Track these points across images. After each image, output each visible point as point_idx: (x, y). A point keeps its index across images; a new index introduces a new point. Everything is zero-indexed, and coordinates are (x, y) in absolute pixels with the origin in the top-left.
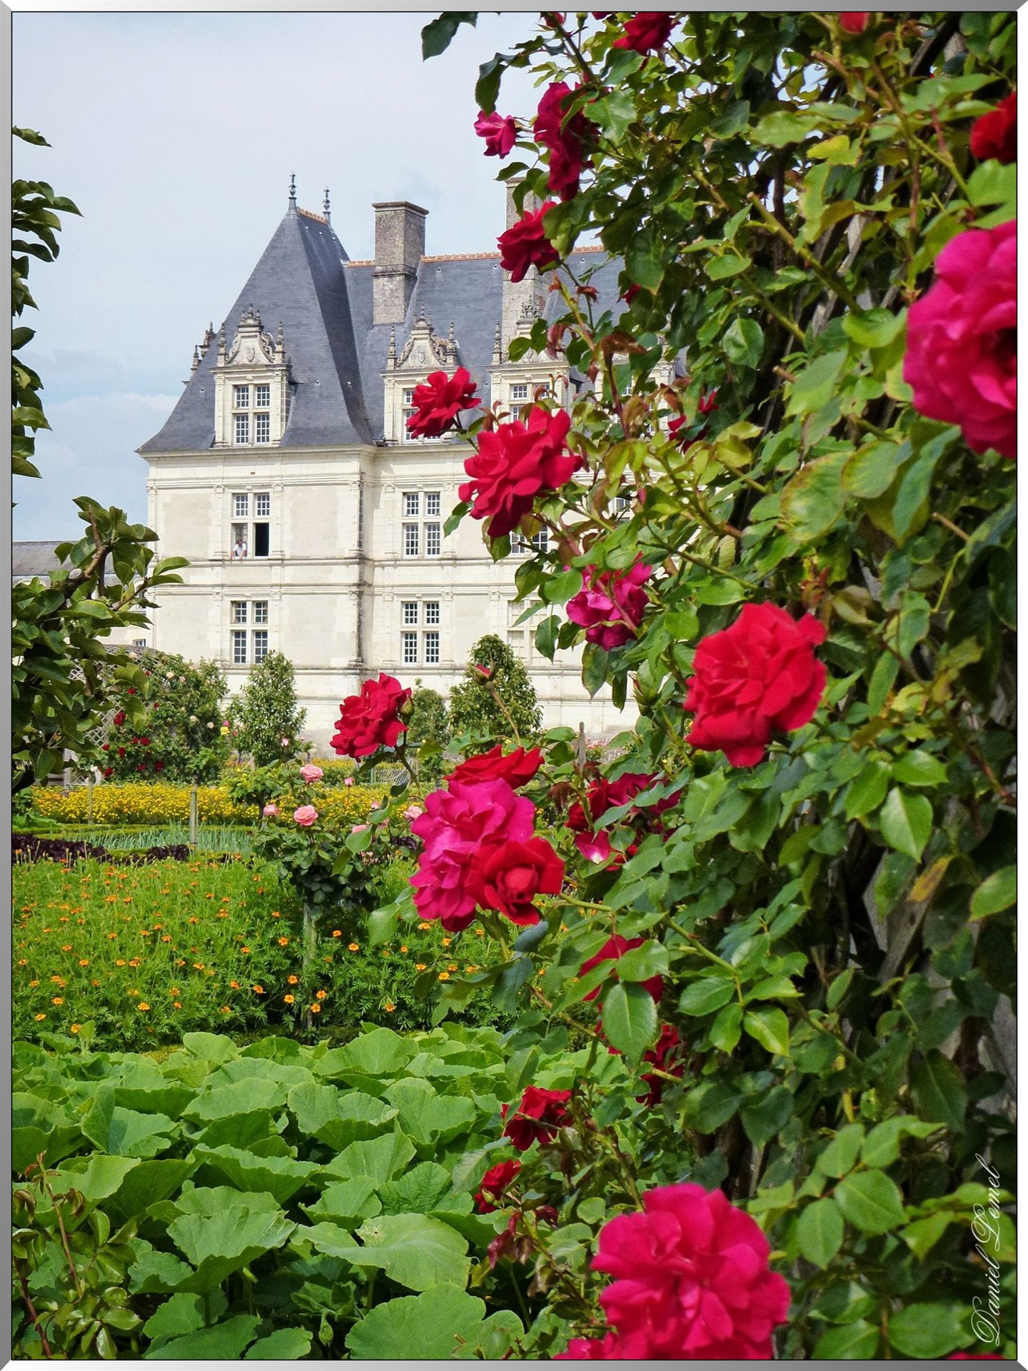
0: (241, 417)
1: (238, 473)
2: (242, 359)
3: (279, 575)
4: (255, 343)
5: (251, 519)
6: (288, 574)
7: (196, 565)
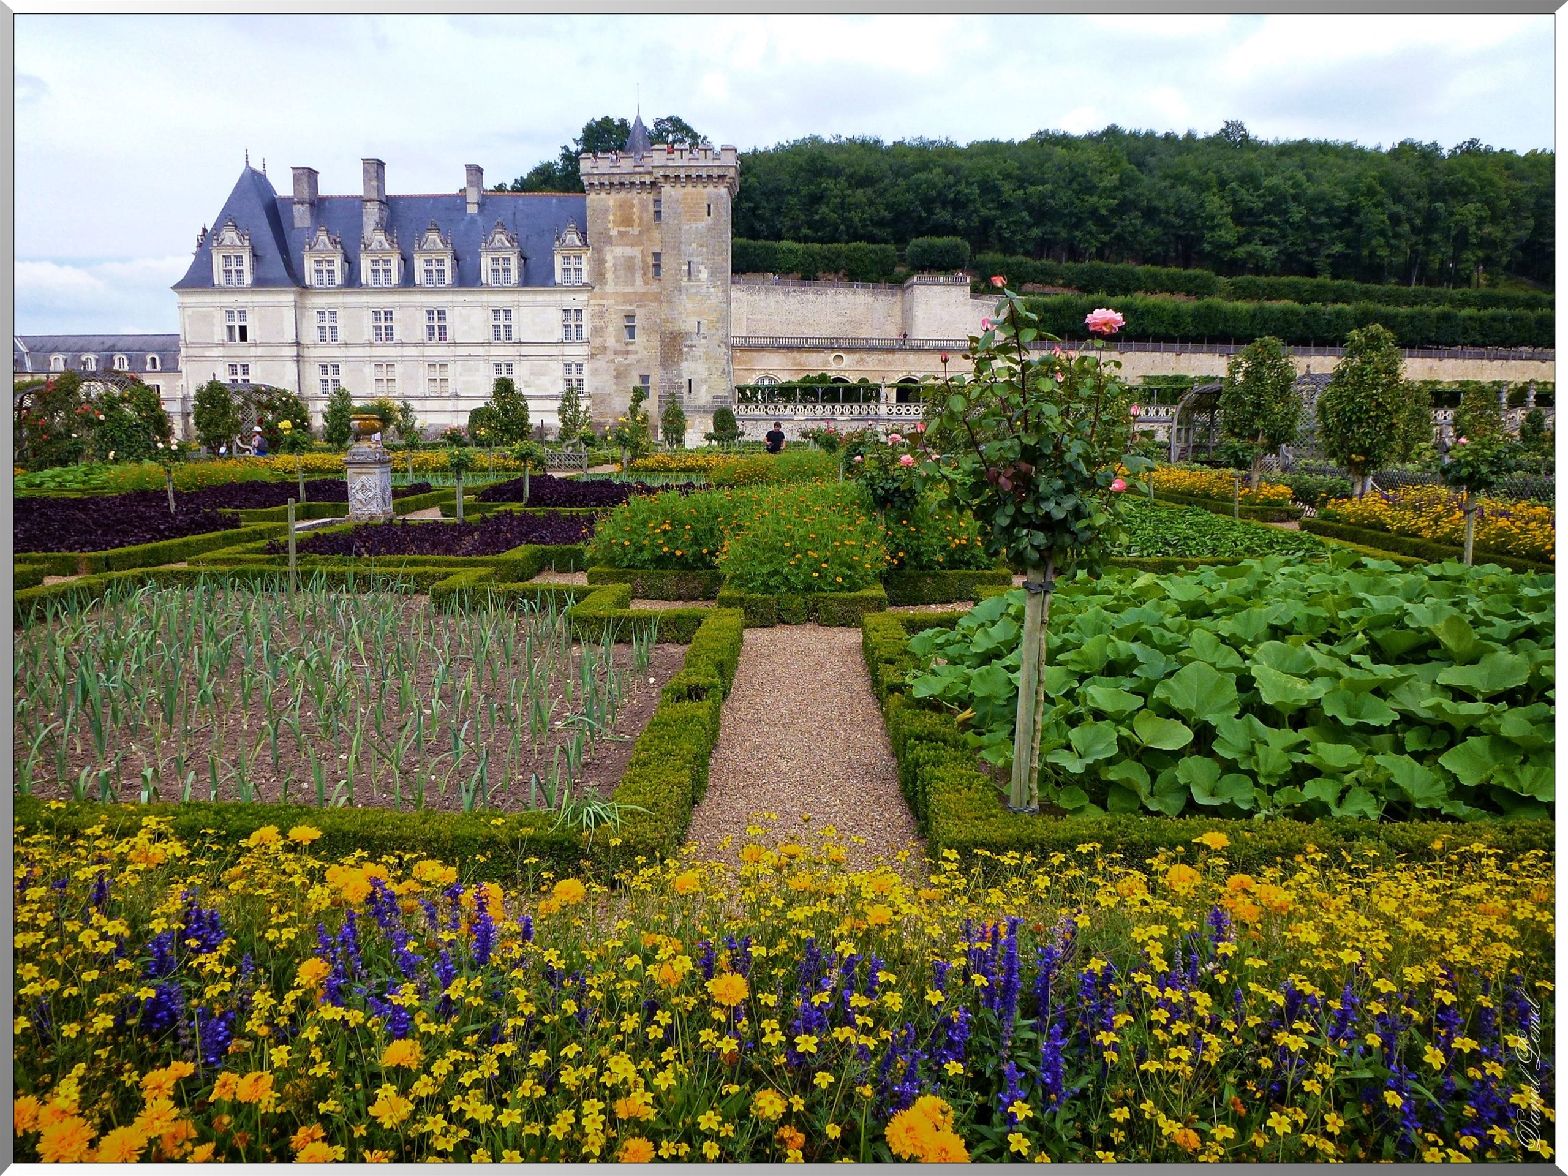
0: (228, 272)
1: (228, 300)
3: (253, 351)
4: (233, 235)
5: (237, 324)
6: (259, 351)
7: (208, 346)
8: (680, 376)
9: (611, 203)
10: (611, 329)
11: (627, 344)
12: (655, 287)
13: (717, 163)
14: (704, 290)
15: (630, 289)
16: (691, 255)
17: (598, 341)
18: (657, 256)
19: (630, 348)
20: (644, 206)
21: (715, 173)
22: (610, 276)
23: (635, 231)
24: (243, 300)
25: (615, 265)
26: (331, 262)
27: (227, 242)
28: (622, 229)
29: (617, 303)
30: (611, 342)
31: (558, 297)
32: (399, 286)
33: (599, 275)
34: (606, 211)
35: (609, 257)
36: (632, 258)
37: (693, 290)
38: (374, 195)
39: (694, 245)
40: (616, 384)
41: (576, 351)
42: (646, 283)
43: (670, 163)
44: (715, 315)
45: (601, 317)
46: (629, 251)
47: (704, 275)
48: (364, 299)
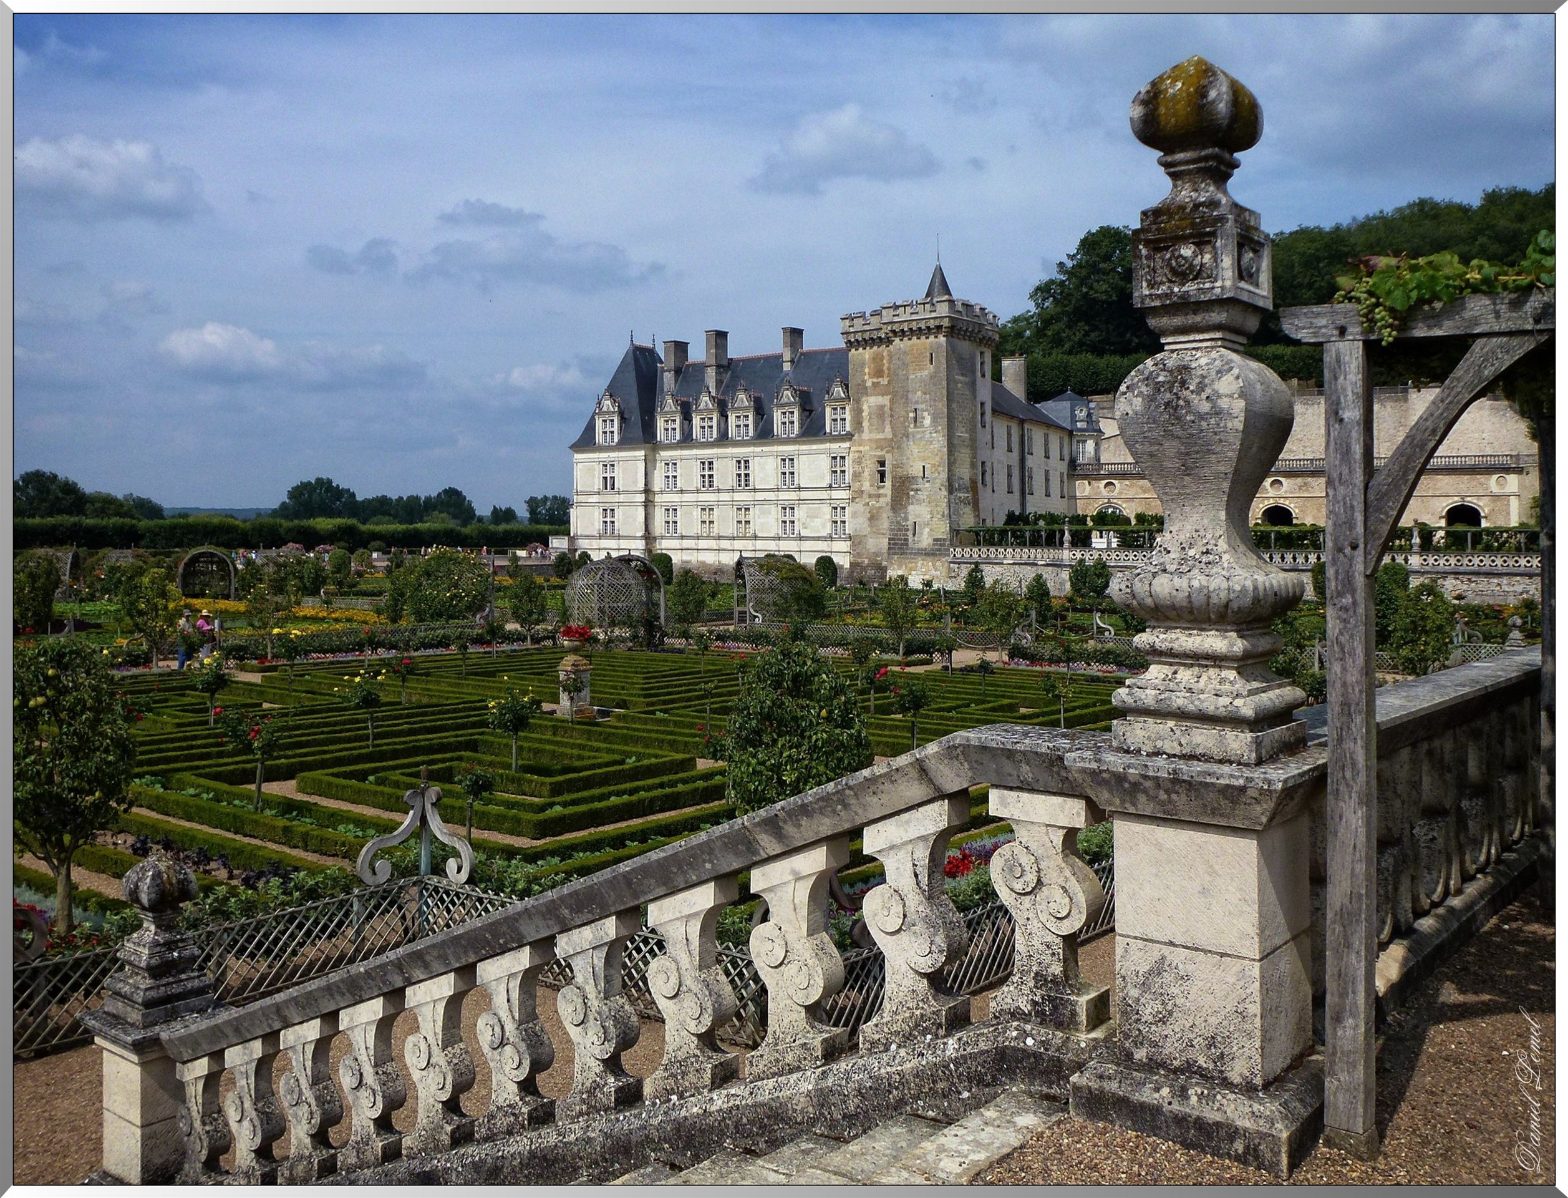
0: (605, 433)
1: (604, 456)
2: (605, 409)
3: (617, 498)
4: (610, 403)
6: (621, 497)
8: (906, 519)
9: (867, 357)
10: (866, 474)
11: (878, 488)
13: (933, 315)
14: (928, 436)
15: (880, 436)
16: (917, 402)
17: (856, 486)
19: (881, 491)
20: (891, 358)
21: (932, 324)
22: (865, 424)
23: (884, 381)
24: (613, 455)
25: (870, 414)
26: (675, 421)
28: (875, 380)
29: (871, 449)
30: (867, 486)
31: (828, 444)
32: (717, 440)
33: (858, 423)
34: (863, 365)
35: (865, 407)
36: (882, 407)
37: (919, 436)
38: (713, 362)
39: (919, 393)
40: (871, 526)
41: (841, 495)
43: (896, 319)
44: (937, 459)
45: (859, 463)
46: (880, 400)
48: (695, 452)
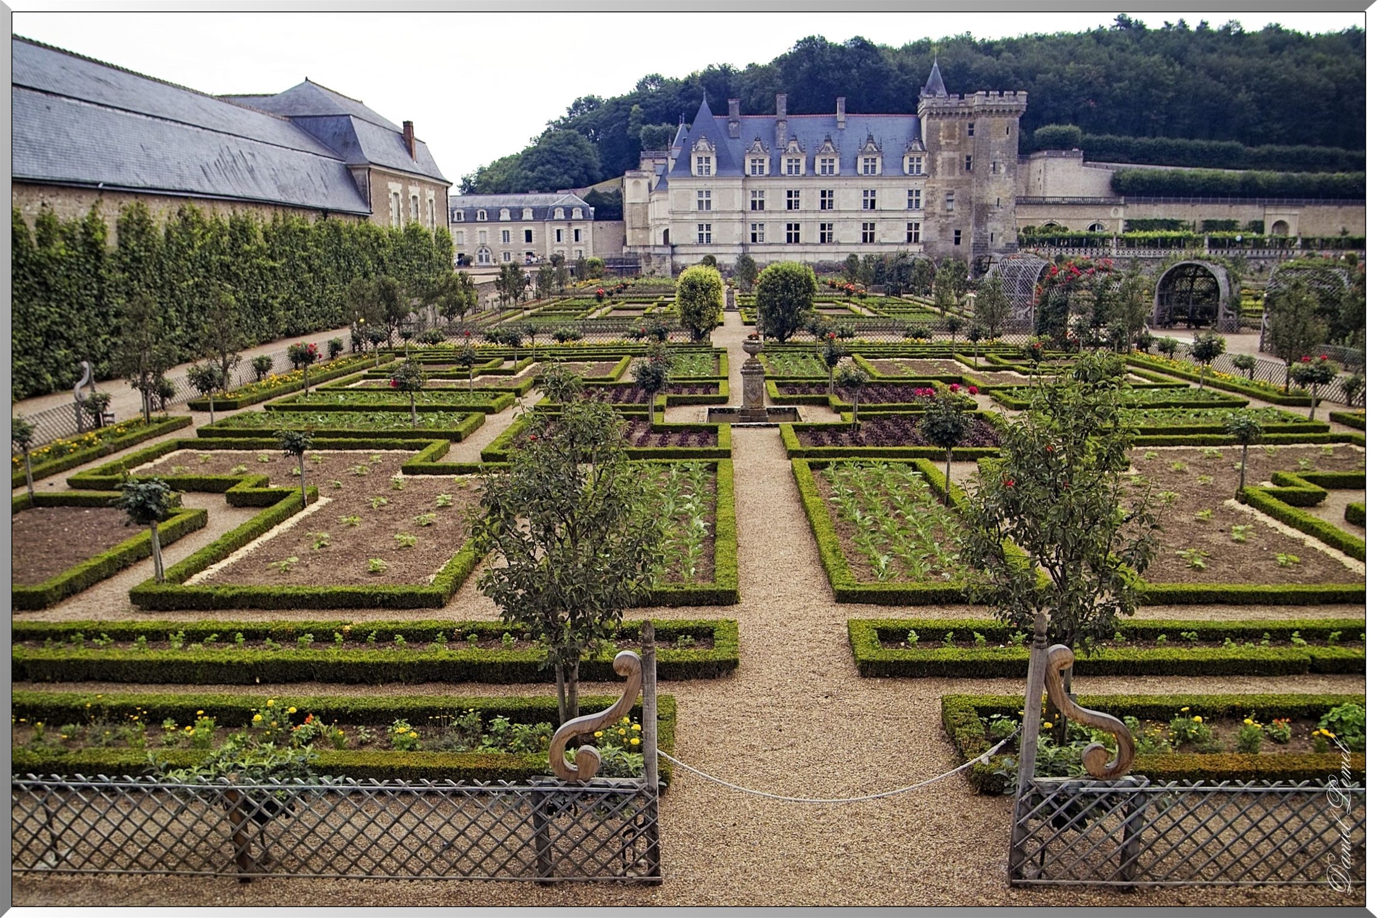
1: (699, 184)
3: (715, 216)
4: (705, 144)
5: (704, 199)
6: (718, 216)
7: (686, 213)
8: (986, 231)
9: (942, 125)
10: (938, 201)
12: (967, 176)
14: (1003, 179)
15: (951, 178)
16: (995, 158)
17: (930, 209)
18: (968, 158)
20: (962, 128)
21: (1014, 109)
22: (939, 169)
23: (956, 142)
24: (709, 184)
25: (943, 163)
26: (762, 161)
27: (701, 149)
28: (948, 141)
29: (943, 186)
30: (938, 210)
31: (906, 182)
32: (805, 175)
33: (932, 169)
34: (938, 130)
35: (939, 158)
36: (953, 159)
37: (996, 179)
39: (998, 152)
40: (940, 235)
41: (916, 216)
42: (961, 174)
43: (987, 103)
44: (1009, 194)
45: (932, 195)
46: (952, 154)
47: (1003, 170)
48: (782, 183)
